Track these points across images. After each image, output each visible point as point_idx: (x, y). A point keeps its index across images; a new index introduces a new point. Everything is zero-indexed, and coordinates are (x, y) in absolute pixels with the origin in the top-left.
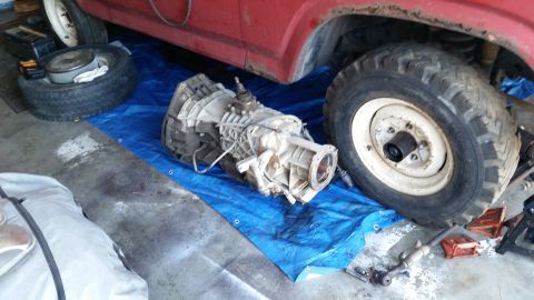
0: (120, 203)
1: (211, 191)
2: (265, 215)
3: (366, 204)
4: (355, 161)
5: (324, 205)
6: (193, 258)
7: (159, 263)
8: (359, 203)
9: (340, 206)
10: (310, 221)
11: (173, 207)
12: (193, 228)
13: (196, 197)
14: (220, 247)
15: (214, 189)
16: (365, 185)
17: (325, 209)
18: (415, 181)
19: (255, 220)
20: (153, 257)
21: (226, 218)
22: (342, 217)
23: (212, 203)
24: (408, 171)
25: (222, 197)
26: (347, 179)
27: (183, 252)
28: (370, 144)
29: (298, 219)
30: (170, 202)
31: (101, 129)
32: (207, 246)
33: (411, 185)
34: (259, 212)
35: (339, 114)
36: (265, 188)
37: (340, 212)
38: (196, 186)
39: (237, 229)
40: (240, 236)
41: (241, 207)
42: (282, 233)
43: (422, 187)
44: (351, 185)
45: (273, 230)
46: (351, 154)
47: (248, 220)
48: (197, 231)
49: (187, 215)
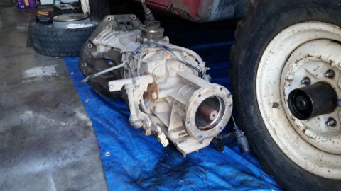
0: (30, 113)
1: (107, 122)
2: (139, 157)
3: (260, 178)
4: (255, 119)
5: (207, 165)
6: (40, 176)
7: (9, 169)
8: (252, 175)
9: (227, 171)
10: (182, 176)
11: (65, 126)
12: (64, 149)
13: (90, 124)
14: (73, 173)
15: (111, 121)
16: (262, 152)
17: (206, 169)
18: (327, 158)
19: (126, 158)
20: (10, 162)
21: (101, 148)
22: (223, 183)
23: (99, 132)
24: (319, 141)
25: (112, 129)
26: (243, 141)
27: (37, 166)
28: (278, 101)
29: (170, 171)
30: (66, 122)
31: (67, 64)
32: (62, 169)
33: (320, 163)
34: (136, 151)
35: (243, 54)
36: (136, 117)
37: (223, 178)
38: (97, 115)
39: (103, 161)
40: (100, 169)
41: (121, 143)
42: (145, 180)
43: (335, 167)
44: (246, 149)
45: (137, 174)
46: (252, 109)
47: (119, 155)
48: (66, 152)
49: (70, 136)
